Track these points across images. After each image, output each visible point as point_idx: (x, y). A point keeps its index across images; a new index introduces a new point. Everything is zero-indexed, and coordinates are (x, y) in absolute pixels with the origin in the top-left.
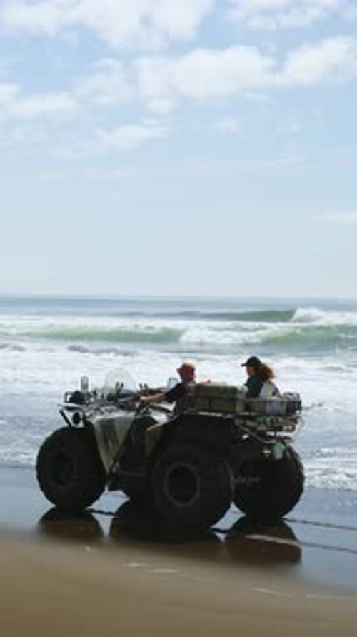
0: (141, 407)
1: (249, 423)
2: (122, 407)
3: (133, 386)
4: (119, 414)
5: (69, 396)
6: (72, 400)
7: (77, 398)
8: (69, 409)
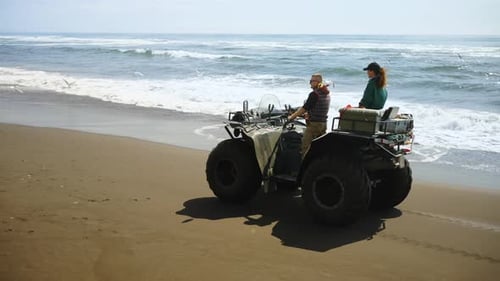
0: (286, 124)
1: (385, 141)
2: (273, 124)
3: (280, 107)
4: (271, 130)
5: (232, 115)
6: (234, 119)
7: (239, 117)
8: (232, 125)
